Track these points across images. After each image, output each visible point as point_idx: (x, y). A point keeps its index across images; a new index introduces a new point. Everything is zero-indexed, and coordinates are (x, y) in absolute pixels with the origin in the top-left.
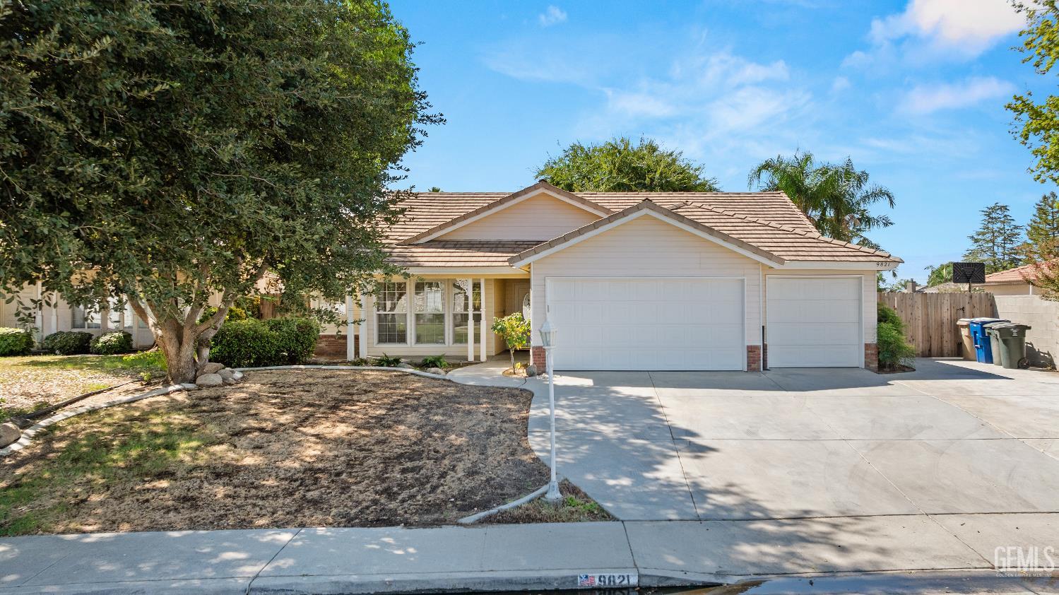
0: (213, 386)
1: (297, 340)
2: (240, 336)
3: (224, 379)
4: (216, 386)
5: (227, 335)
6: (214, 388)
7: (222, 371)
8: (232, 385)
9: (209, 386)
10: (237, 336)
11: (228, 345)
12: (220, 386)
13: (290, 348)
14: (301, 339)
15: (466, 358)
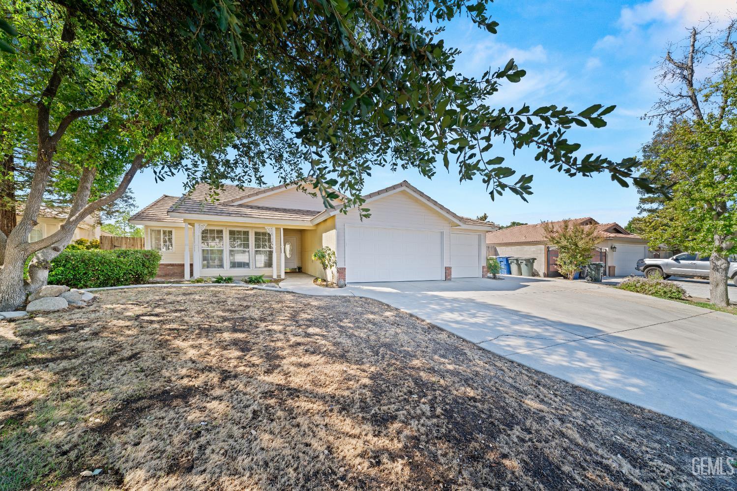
0: (54, 312)
1: (144, 265)
2: (87, 261)
3: (69, 302)
4: (58, 311)
5: (72, 260)
6: (56, 314)
7: (67, 294)
8: (83, 308)
9: (46, 313)
10: (83, 261)
11: (74, 269)
12: (64, 311)
13: (137, 271)
14: (147, 264)
15: (271, 277)
